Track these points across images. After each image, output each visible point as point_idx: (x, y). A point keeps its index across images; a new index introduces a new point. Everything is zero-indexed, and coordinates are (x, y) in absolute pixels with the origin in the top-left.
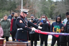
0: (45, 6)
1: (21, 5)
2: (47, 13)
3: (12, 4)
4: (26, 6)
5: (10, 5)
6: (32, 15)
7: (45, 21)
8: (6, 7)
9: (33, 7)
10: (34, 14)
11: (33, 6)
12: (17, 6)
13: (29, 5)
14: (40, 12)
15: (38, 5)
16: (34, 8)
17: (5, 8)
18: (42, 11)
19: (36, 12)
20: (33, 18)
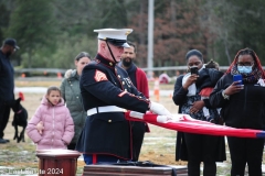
0: (250, 12)
1: (146, 12)
2: (257, 44)
3: (108, 7)
4: (167, 16)
5: (101, 14)
6: (195, 53)
7: (249, 75)
8: (84, 21)
9: (200, 18)
10: (201, 46)
11: (196, 15)
12: (129, 15)
13: (182, 11)
14: (226, 38)
15: (220, 8)
16: (203, 25)
17: (79, 24)
18: (236, 34)
19: (210, 40)
20: (196, 64)
